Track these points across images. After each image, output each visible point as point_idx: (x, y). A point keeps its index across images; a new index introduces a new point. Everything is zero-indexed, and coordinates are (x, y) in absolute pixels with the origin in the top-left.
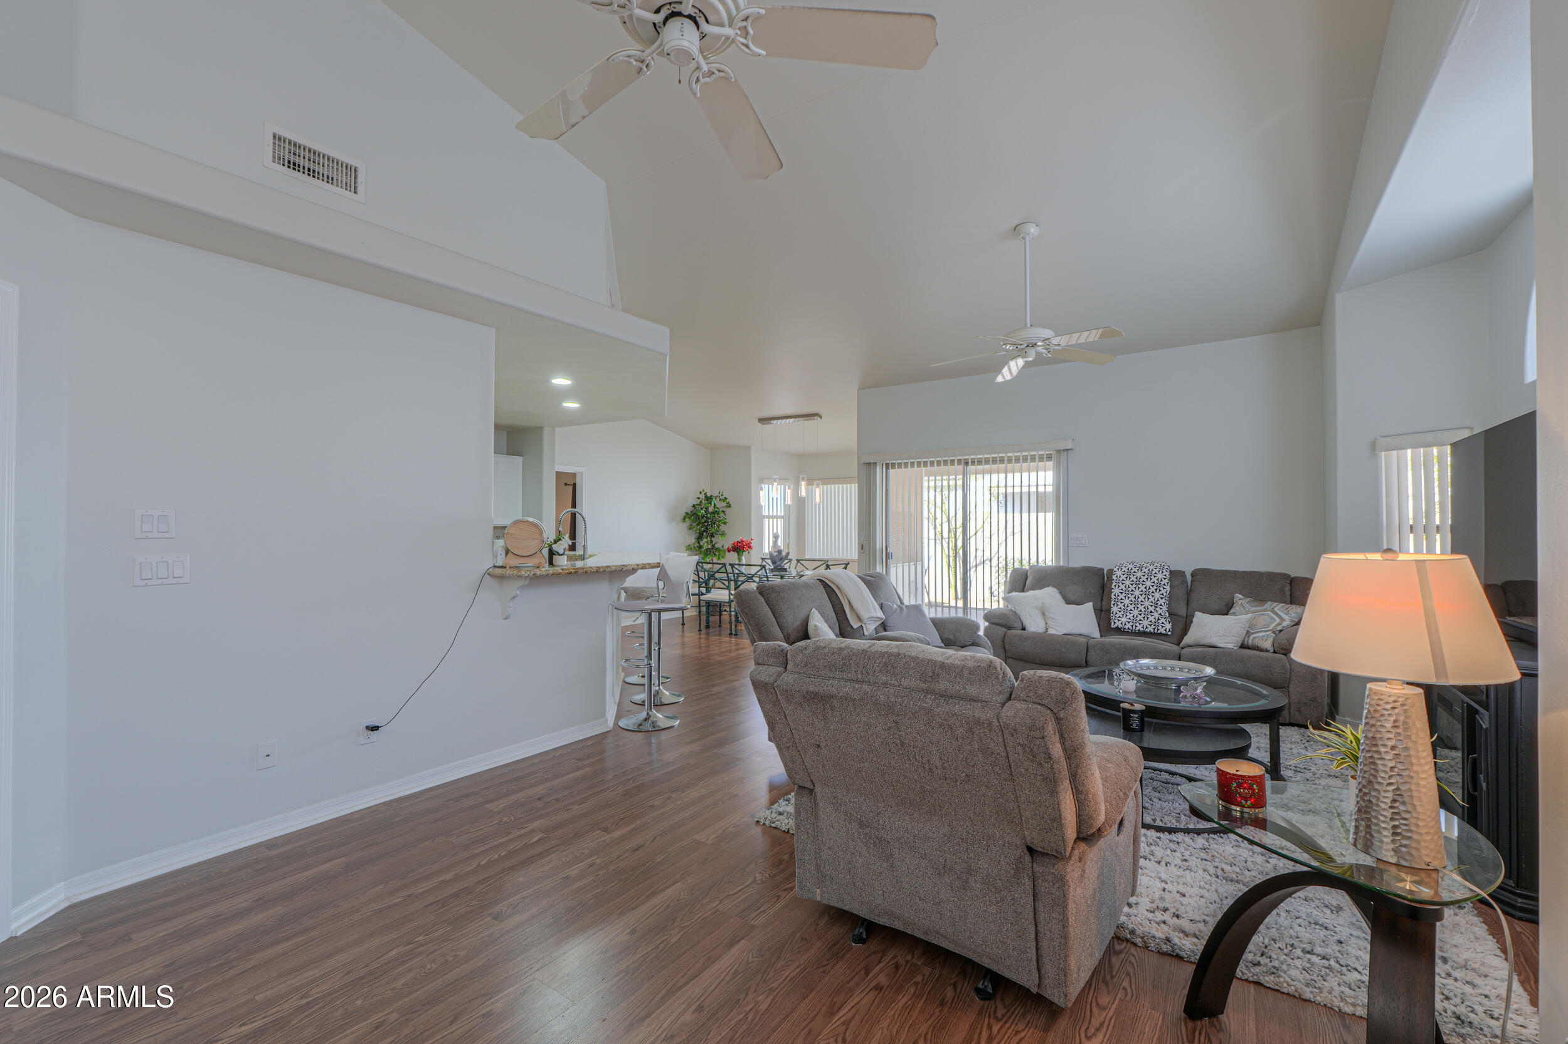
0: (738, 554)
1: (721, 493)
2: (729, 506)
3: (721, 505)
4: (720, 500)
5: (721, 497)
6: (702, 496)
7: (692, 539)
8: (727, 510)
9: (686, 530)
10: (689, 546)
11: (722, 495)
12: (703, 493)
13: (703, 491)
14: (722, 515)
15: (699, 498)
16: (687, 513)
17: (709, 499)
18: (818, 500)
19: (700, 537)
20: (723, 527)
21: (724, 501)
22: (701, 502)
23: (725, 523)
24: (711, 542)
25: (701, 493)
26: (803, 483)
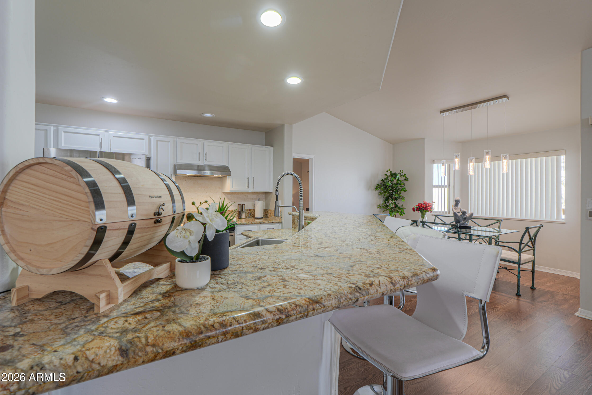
0: (422, 213)
1: (401, 171)
2: (407, 179)
3: (402, 179)
4: (401, 176)
5: (402, 174)
6: (389, 174)
7: (381, 201)
8: (405, 182)
9: (377, 195)
10: (380, 205)
11: (402, 173)
12: (389, 172)
13: (389, 170)
14: (402, 185)
15: (386, 175)
16: (378, 185)
17: (394, 175)
18: (505, 170)
19: (387, 199)
20: (403, 194)
21: (404, 176)
22: (388, 177)
23: (405, 191)
24: (395, 203)
25: (387, 171)
26: (488, 157)
